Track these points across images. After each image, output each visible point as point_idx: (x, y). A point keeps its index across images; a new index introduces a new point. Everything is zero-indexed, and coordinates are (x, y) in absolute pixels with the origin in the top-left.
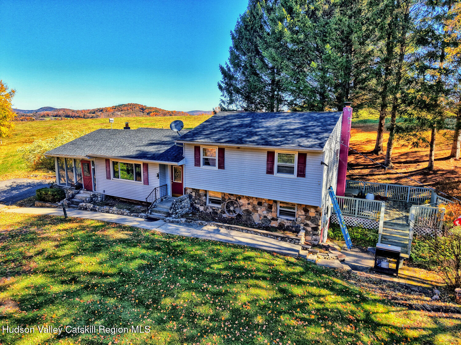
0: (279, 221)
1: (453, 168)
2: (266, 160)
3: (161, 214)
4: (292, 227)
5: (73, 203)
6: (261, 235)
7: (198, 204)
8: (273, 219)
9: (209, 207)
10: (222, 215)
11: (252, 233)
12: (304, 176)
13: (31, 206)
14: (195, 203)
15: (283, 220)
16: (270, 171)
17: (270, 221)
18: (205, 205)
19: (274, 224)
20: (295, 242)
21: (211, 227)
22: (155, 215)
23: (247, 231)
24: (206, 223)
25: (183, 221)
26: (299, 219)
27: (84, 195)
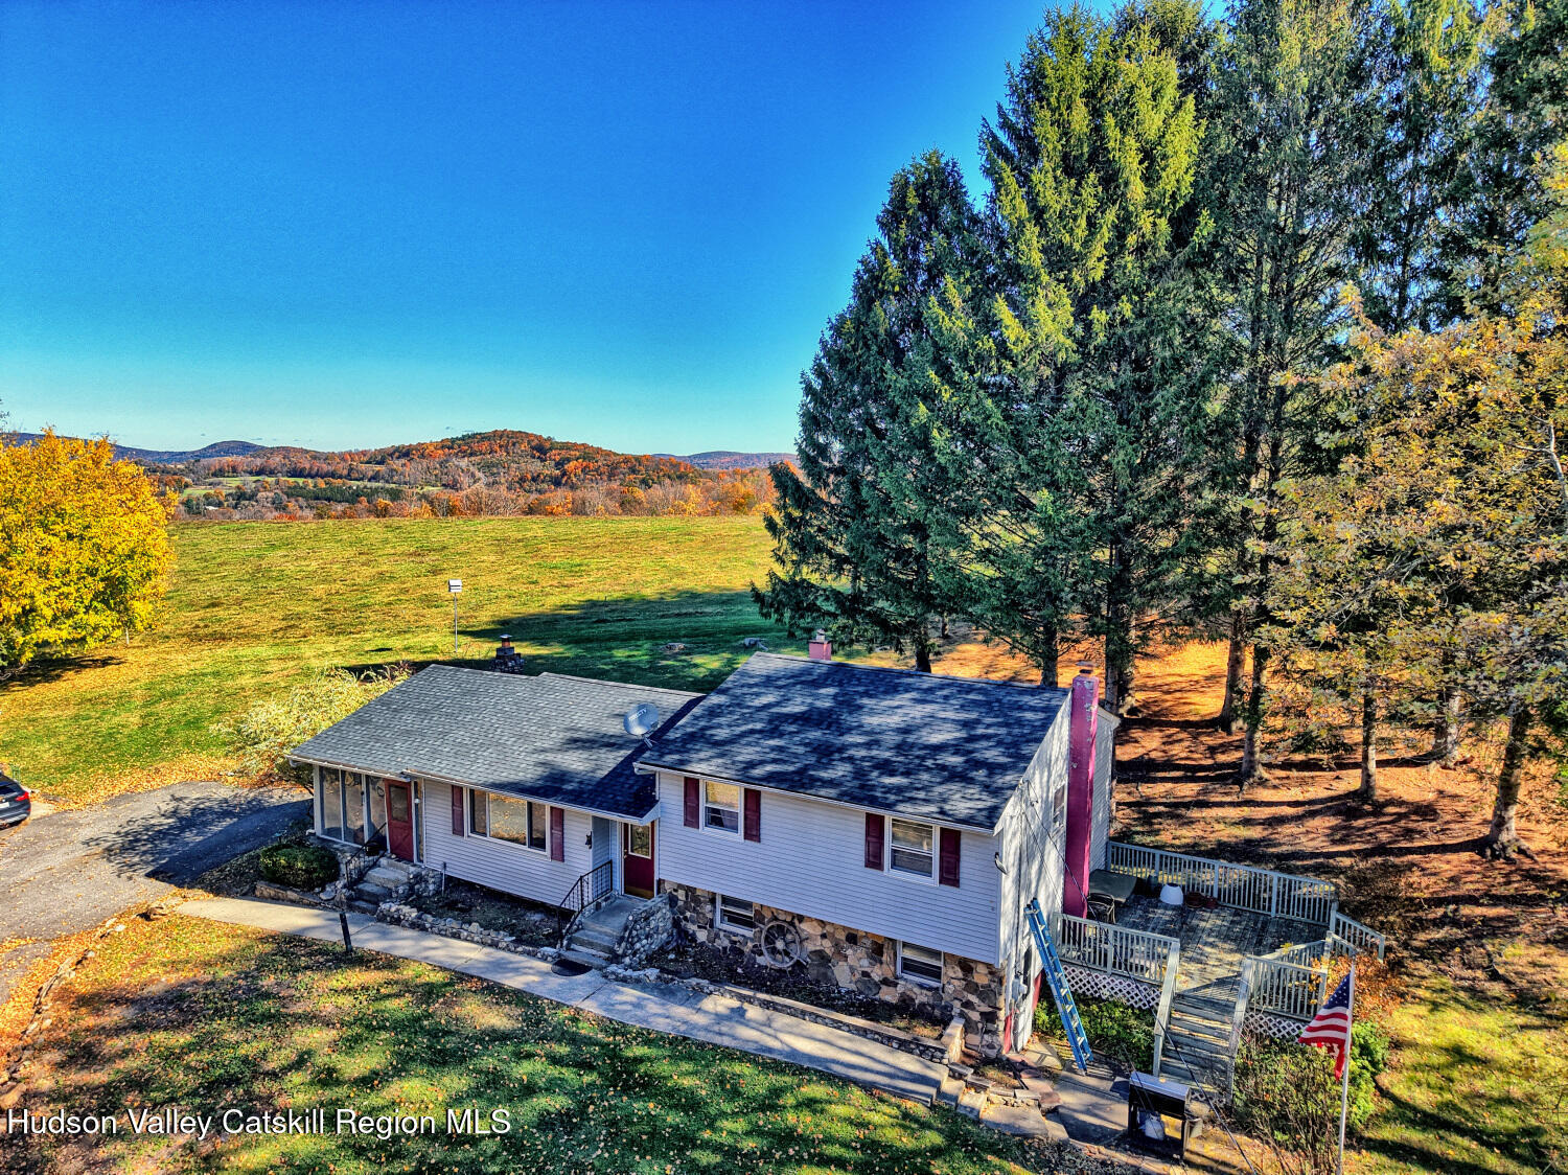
0: (900, 989)
1: (1431, 796)
2: (863, 831)
3: (594, 952)
4: (933, 1007)
5: (360, 895)
6: (849, 1031)
7: (693, 923)
8: (885, 982)
9: (722, 934)
10: (755, 959)
11: (826, 1025)
12: (955, 883)
13: (244, 896)
14: (686, 919)
15: (910, 986)
16: (874, 861)
17: (878, 986)
18: (712, 926)
19: (889, 995)
20: (933, 1056)
21: (721, 1002)
22: (581, 953)
23: (816, 1018)
24: (712, 988)
25: (652, 978)
26: (950, 989)
27: (388, 873)
